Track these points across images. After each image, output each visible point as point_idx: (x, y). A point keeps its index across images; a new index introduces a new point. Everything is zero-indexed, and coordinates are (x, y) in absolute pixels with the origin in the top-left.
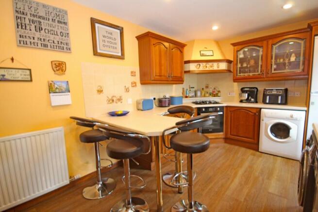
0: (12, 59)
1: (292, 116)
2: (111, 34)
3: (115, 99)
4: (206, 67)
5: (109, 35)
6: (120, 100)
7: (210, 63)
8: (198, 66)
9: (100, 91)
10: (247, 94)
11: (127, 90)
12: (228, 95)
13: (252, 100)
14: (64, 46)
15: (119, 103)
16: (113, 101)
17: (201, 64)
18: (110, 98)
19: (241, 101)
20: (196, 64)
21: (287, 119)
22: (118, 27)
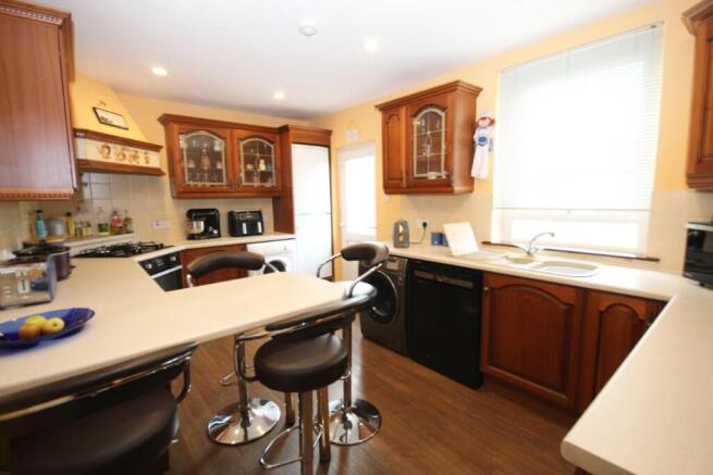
1: (285, 249)
4: (124, 156)
7: (131, 148)
8: (106, 150)
10: (202, 223)
12: (155, 227)
13: (215, 232)
17: (111, 145)
19: (192, 237)
20: (101, 144)
21: (280, 254)
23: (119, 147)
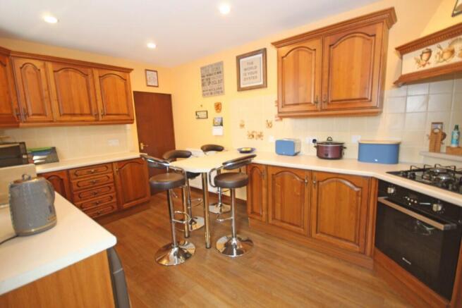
0: (201, 106)
2: (252, 63)
3: (255, 134)
5: (251, 66)
6: (260, 136)
8: (425, 56)
9: (242, 126)
11: (269, 125)
14: (220, 91)
15: (259, 140)
16: (253, 136)
17: (433, 47)
18: (251, 132)
20: (417, 53)
22: (259, 50)
23: (445, 44)
